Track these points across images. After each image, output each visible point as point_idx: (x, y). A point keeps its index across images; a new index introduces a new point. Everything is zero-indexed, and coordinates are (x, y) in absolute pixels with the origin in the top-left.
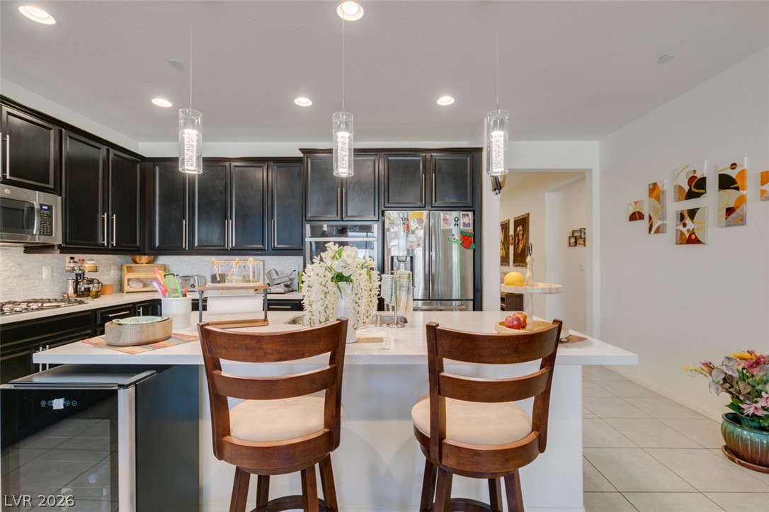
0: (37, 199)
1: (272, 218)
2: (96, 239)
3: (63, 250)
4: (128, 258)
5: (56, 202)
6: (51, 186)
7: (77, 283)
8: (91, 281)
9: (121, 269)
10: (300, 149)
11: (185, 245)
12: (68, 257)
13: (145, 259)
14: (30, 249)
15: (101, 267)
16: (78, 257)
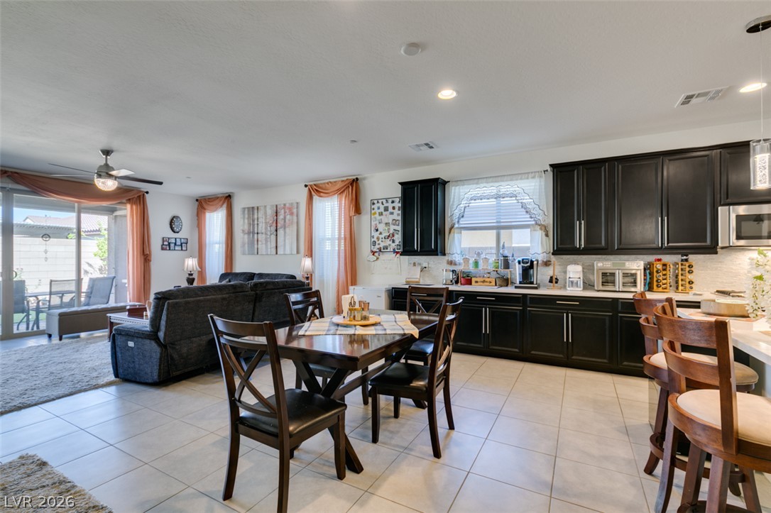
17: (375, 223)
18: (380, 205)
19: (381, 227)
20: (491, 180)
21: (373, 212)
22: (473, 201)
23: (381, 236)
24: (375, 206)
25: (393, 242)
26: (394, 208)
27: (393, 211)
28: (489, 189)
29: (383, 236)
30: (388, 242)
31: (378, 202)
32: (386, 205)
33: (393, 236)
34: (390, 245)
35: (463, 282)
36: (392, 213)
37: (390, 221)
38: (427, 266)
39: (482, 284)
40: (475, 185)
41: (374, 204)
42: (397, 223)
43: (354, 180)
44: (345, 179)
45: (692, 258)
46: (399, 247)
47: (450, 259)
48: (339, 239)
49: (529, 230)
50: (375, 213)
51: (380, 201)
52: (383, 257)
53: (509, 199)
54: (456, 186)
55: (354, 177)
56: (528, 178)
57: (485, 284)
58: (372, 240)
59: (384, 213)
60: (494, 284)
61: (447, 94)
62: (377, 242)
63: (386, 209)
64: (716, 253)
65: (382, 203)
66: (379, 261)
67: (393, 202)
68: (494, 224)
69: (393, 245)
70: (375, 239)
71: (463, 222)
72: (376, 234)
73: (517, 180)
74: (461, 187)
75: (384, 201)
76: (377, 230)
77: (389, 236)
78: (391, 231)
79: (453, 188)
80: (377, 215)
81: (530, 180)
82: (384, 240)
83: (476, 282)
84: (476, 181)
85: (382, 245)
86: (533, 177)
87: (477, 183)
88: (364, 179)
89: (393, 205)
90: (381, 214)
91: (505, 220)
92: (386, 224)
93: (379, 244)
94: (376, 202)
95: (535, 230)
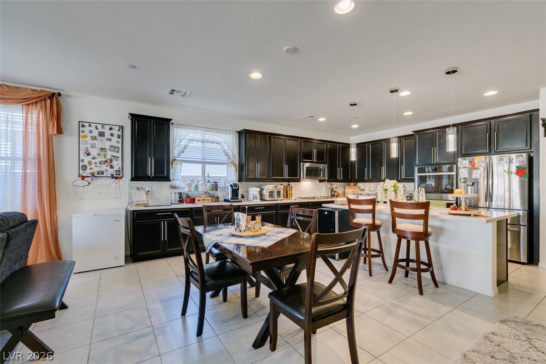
0: (321, 166)
1: (403, 165)
2: (336, 177)
3: (328, 181)
4: (347, 184)
5: (326, 166)
6: (325, 161)
7: (331, 192)
8: (335, 192)
9: (345, 188)
10: (413, 132)
11: (366, 178)
12: (329, 183)
13: (352, 184)
14: (321, 181)
15: (338, 187)
16: (332, 183)
17: (86, 146)
18: (93, 128)
19: (94, 152)
20: (204, 129)
21: (81, 134)
22: (192, 142)
23: (93, 161)
24: (87, 129)
25: (112, 167)
26: (112, 135)
27: (110, 137)
28: (197, 135)
29: (97, 161)
30: (104, 167)
31: (90, 126)
32: (101, 130)
33: (111, 161)
34: (106, 170)
35: (187, 201)
36: (110, 140)
37: (107, 147)
38: (150, 190)
39: (202, 201)
40: (193, 131)
41: (83, 126)
42: (116, 149)
43: (54, 94)
44: (39, 89)
45: (291, 184)
46: (118, 173)
47: (173, 184)
48: (25, 159)
49: (226, 166)
50: (86, 136)
51: (92, 125)
52: (97, 182)
53: (210, 144)
54: (178, 128)
55: (56, 92)
56: (226, 134)
57: (205, 201)
58: (81, 164)
59: (99, 138)
60: (211, 201)
61: (256, 75)
62: (88, 167)
63: (102, 134)
64: (300, 182)
65: (96, 128)
66: (90, 186)
67: (111, 129)
68: (201, 160)
69: (112, 170)
70: (86, 163)
71: (183, 156)
72: (87, 159)
73: (220, 133)
74: (182, 130)
75: (99, 127)
76: (89, 154)
77: (106, 161)
78: (109, 157)
79: (176, 129)
80: (89, 139)
81: (228, 135)
82: (98, 164)
83: (199, 200)
84: (194, 128)
85: (95, 170)
86: (230, 134)
87: (195, 130)
88: (68, 96)
89: (111, 132)
90: (94, 138)
91: (209, 158)
92: (102, 149)
93: (91, 169)
94: (87, 125)
95: (230, 167)
